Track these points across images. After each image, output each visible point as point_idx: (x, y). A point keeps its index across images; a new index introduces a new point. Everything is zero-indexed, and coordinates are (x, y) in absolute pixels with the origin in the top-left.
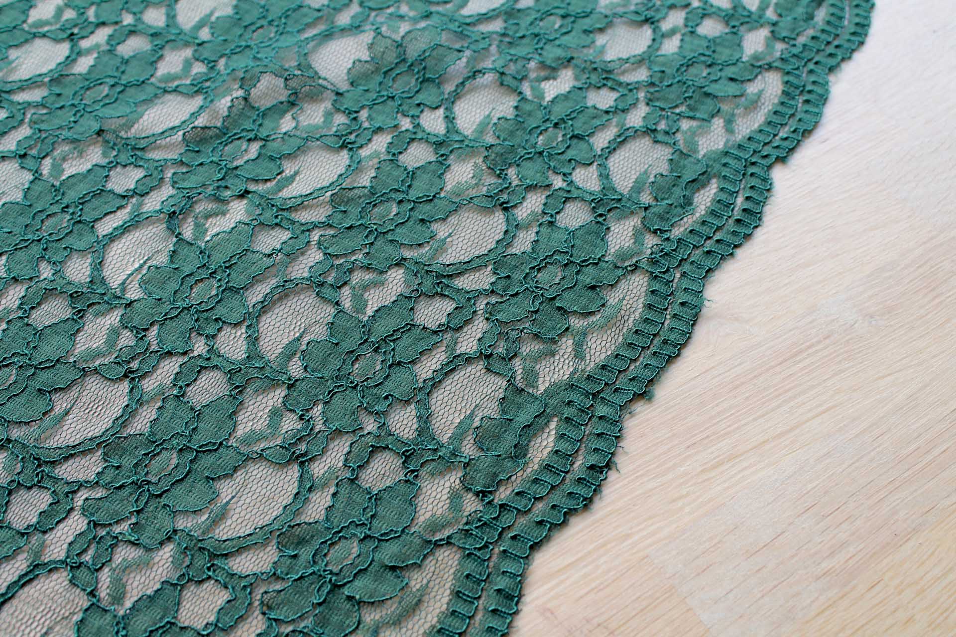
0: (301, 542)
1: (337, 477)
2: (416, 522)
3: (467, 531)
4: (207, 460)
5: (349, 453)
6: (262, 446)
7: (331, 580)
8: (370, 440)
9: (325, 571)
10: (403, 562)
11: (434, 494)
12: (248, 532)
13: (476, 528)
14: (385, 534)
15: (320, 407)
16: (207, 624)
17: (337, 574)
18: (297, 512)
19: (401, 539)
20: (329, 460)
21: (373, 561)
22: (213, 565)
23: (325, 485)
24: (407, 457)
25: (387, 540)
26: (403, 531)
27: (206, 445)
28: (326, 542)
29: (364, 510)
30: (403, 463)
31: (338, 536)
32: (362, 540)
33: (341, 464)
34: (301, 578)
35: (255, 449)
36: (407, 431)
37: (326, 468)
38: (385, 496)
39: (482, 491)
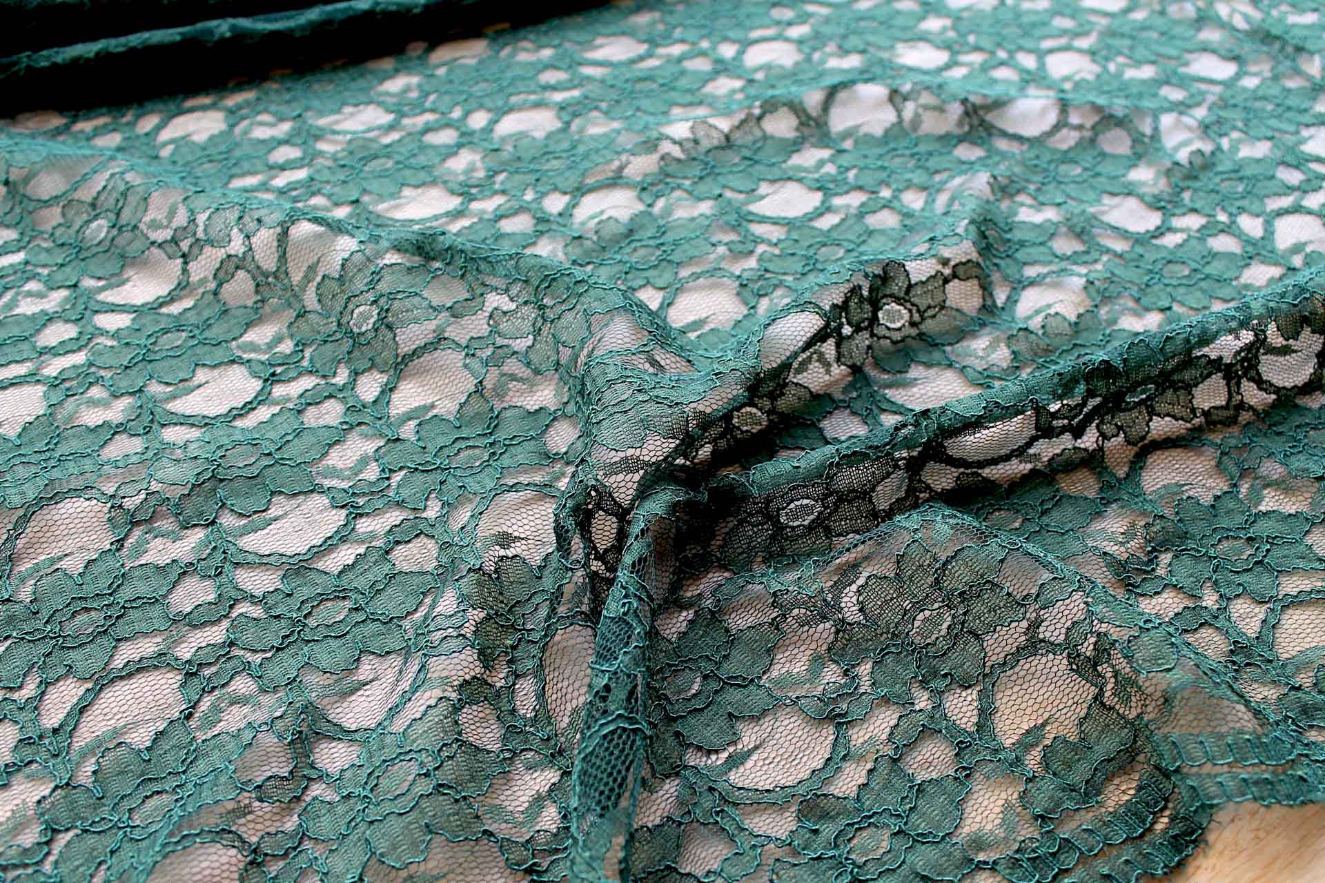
0: (825, 816)
1: (878, 751)
2: (959, 831)
3: (1017, 860)
4: (733, 695)
5: (897, 726)
6: (797, 694)
7: (852, 872)
8: (922, 719)
9: (847, 859)
10: (938, 875)
11: (986, 803)
12: (767, 787)
13: (1029, 859)
14: (922, 834)
15: (869, 665)
16: (709, 872)
17: (859, 867)
18: (826, 781)
19: (941, 846)
20: (871, 728)
21: (904, 862)
22: (722, 811)
23: (861, 758)
24: (961, 749)
25: (924, 843)
26: (943, 838)
27: (736, 678)
28: (853, 824)
29: (903, 799)
30: (956, 755)
31: (868, 821)
32: (895, 834)
33: (884, 737)
34: (819, 858)
35: (790, 694)
36: (964, 720)
37: (866, 737)
38: (930, 789)
39: (1041, 816)
